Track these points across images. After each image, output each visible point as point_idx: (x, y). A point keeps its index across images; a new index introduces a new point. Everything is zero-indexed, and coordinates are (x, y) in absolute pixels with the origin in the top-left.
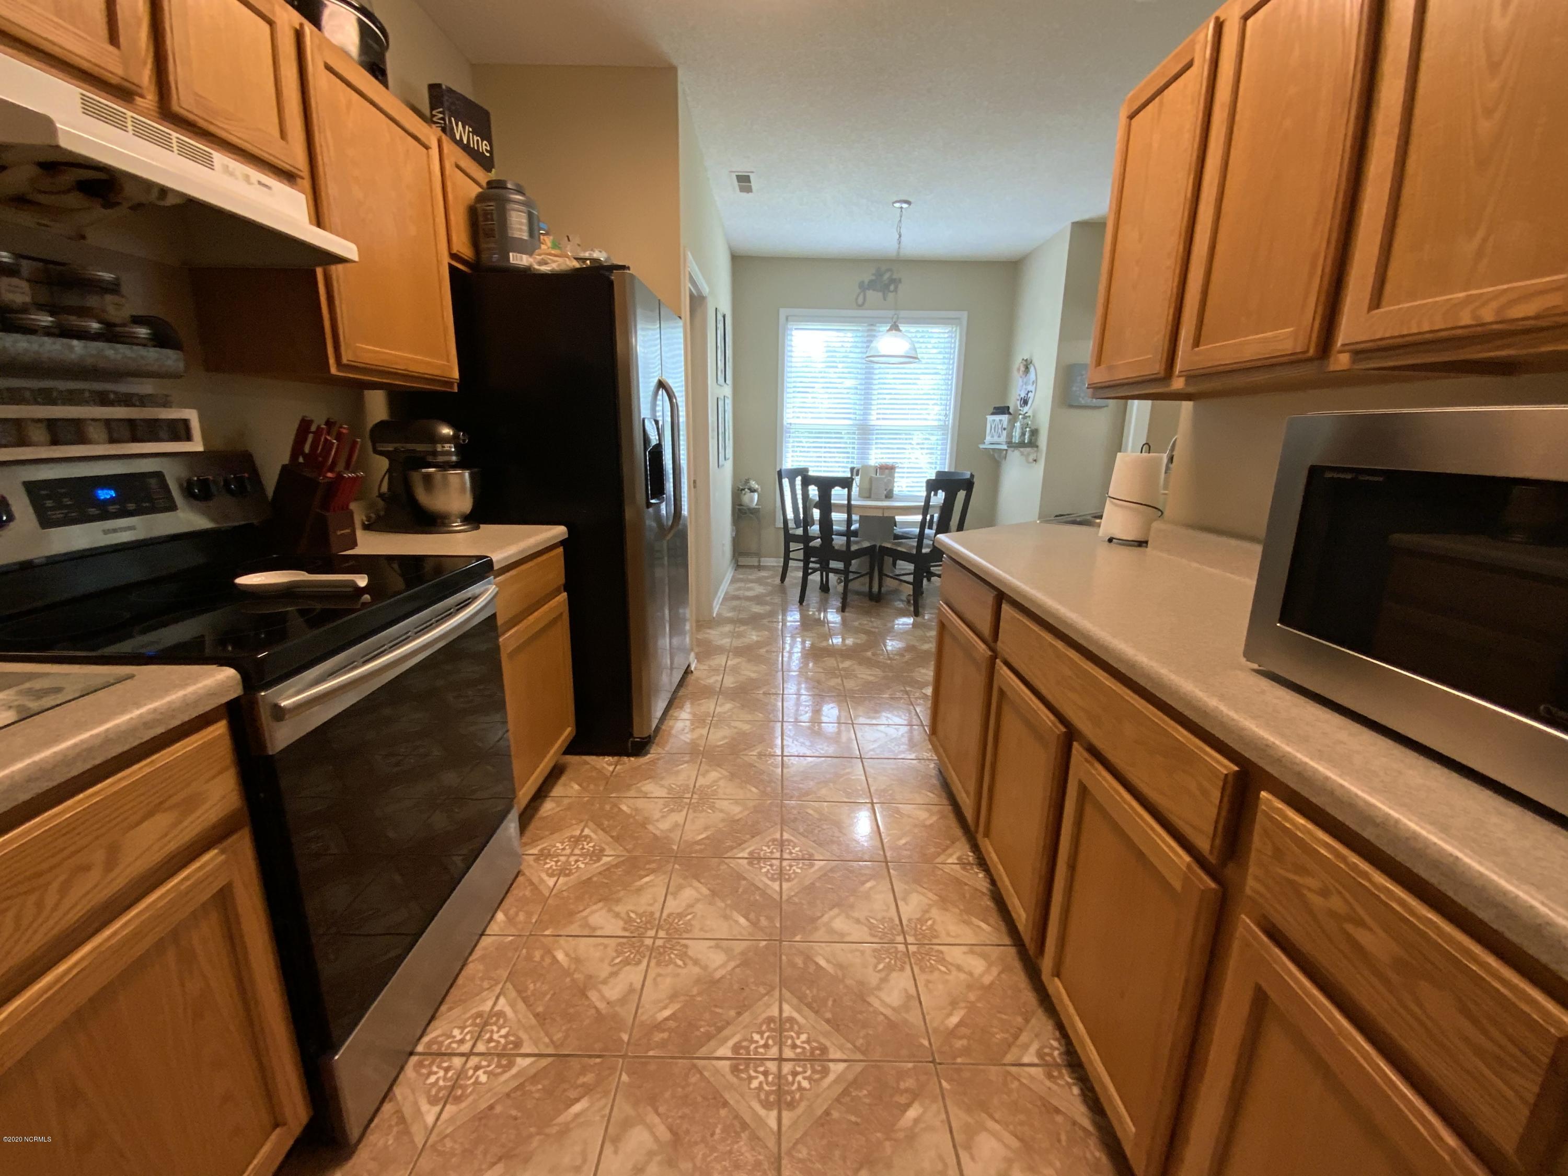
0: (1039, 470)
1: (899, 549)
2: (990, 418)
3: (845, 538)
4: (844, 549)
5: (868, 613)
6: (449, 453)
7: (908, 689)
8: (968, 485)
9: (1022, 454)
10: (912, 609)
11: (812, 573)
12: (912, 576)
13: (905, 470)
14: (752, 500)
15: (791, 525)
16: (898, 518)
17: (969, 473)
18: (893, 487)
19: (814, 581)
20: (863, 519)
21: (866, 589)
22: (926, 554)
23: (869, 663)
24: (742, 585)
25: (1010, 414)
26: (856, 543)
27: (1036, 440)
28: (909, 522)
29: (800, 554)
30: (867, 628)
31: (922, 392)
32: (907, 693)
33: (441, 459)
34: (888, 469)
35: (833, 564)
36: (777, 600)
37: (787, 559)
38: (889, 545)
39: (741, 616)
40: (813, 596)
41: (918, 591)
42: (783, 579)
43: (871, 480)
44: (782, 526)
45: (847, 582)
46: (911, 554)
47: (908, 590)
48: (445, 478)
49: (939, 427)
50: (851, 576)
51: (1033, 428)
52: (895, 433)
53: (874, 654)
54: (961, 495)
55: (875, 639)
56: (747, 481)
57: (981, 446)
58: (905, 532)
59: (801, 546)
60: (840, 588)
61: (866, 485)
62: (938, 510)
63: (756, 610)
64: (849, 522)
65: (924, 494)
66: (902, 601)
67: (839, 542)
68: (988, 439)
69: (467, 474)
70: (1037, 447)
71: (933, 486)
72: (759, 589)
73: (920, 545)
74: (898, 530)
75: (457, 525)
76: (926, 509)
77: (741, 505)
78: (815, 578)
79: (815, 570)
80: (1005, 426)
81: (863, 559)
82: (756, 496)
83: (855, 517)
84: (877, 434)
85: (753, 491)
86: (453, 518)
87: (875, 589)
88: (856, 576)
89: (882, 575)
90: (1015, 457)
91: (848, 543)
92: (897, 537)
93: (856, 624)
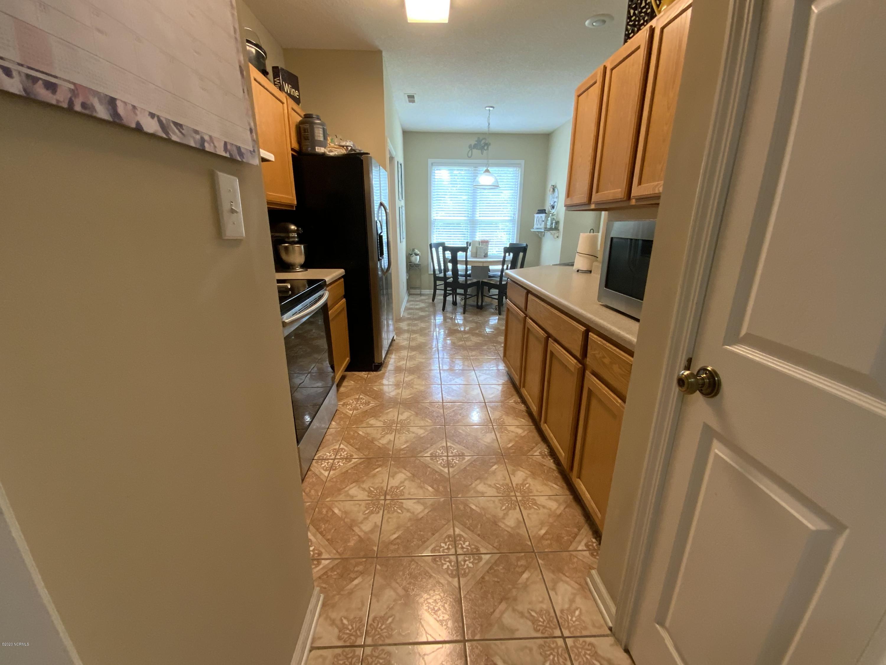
0: (560, 241)
1: (491, 282)
2: (536, 215)
3: (464, 278)
4: (464, 283)
5: (476, 314)
6: (294, 237)
7: (495, 345)
8: (524, 250)
9: (551, 234)
10: (498, 312)
11: (448, 295)
12: (497, 296)
13: (494, 243)
14: (416, 259)
15: (437, 272)
16: (491, 267)
17: (525, 244)
18: (488, 251)
19: (449, 301)
20: (473, 267)
21: (475, 303)
22: (504, 284)
23: (478, 335)
24: (414, 303)
25: (546, 213)
26: (470, 280)
27: (558, 227)
28: (496, 268)
29: (442, 287)
30: (476, 321)
31: (504, 199)
32: (494, 346)
33: (291, 240)
34: (485, 243)
35: (459, 291)
36: (431, 309)
37: (435, 289)
38: (486, 281)
39: (414, 317)
40: (449, 307)
41: (500, 303)
42: (433, 300)
43: (477, 248)
44: (432, 273)
45: (466, 299)
46: (497, 285)
47: (496, 302)
48: (293, 248)
49: (510, 221)
50: (468, 296)
51: (557, 220)
52: (489, 223)
53: (479, 331)
54: (521, 254)
55: (481, 326)
56: (413, 250)
57: (532, 230)
58: (493, 275)
59: (443, 282)
60: (463, 303)
61: (475, 251)
62: (510, 262)
63: (422, 314)
64: (466, 270)
65: (503, 255)
66: (493, 309)
67: (461, 279)
68: (535, 226)
69: (302, 247)
70: (558, 230)
71: (507, 250)
72: (422, 305)
73: (501, 280)
74: (491, 274)
75: (298, 269)
76: (504, 262)
77: (411, 262)
78: (450, 298)
79: (450, 294)
80: (543, 219)
81: (473, 287)
82: (418, 257)
83: (469, 267)
84: (479, 224)
85: (416, 255)
86: (296, 266)
87: (480, 304)
88: (470, 296)
89: (483, 296)
90: (548, 234)
91: (466, 280)
92: (490, 277)
93: (471, 319)
